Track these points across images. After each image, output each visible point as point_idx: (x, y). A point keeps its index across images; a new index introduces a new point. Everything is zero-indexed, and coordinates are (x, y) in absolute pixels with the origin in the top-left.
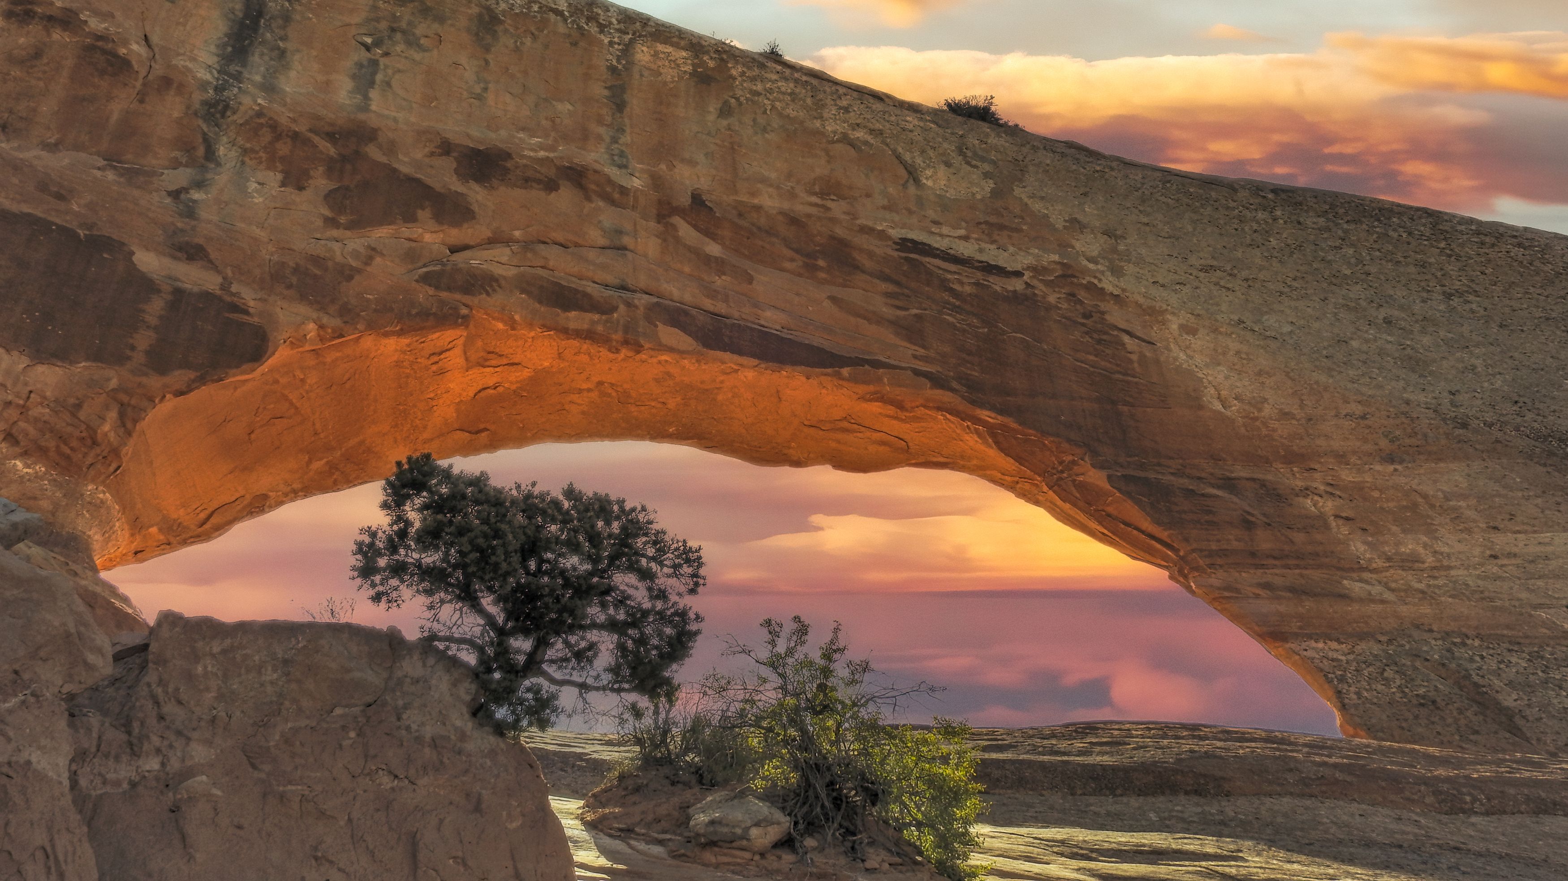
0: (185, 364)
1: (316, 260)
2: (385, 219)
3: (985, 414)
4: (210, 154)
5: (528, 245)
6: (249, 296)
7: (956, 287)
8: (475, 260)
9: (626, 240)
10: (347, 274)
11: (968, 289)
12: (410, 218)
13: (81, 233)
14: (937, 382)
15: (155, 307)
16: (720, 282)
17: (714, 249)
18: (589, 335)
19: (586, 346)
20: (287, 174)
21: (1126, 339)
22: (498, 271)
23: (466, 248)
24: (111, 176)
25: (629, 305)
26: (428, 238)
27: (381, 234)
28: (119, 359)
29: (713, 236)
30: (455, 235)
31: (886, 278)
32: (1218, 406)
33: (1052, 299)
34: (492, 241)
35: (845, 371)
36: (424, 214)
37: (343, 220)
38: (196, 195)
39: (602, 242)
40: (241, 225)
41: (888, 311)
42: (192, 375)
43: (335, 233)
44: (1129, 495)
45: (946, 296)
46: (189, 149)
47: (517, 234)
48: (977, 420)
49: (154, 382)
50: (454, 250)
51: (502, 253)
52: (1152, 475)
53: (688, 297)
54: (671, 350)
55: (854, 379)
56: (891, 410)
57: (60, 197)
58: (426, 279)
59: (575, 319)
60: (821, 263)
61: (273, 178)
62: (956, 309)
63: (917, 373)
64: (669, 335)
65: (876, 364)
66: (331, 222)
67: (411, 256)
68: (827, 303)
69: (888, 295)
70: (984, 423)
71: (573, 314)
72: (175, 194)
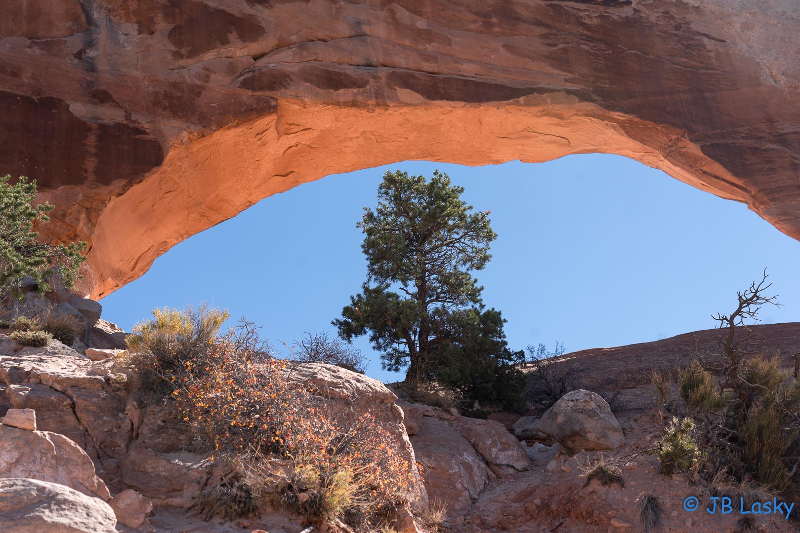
0: (119, 176)
1: (175, 85)
2: (209, 47)
3: (617, 115)
4: (90, 21)
5: (303, 45)
6: (144, 122)
7: (588, 21)
8: (271, 63)
9: (365, 28)
10: (197, 91)
11: (595, 22)
12: (225, 42)
13: (35, 98)
14: (584, 97)
15: (92, 140)
16: (430, 48)
17: (421, 24)
18: (354, 104)
19: (353, 110)
20: (139, 23)
21: (706, 41)
22: (288, 69)
23: (262, 55)
24: (37, 51)
25: (375, 78)
26: (239, 53)
27: (209, 56)
28: (80, 181)
29: (419, 13)
30: (255, 48)
31: (539, 24)
32: (771, 82)
33: (653, 19)
34: (279, 47)
35: (522, 99)
36: (233, 36)
37: (184, 51)
38: (91, 53)
39: (348, 33)
40: (124, 70)
41: (544, 50)
42: (123, 182)
43: (182, 62)
44: (715, 158)
45: (581, 30)
46: (76, 19)
47: (294, 38)
48: (612, 119)
49: (104, 190)
50: (256, 58)
51: (286, 55)
52: (730, 141)
53: (412, 65)
54: (407, 105)
55: (527, 104)
56: (555, 120)
57: (15, 75)
58: (245, 84)
59: (344, 94)
60: (494, 20)
61: (131, 28)
62: (589, 39)
63: (569, 92)
64: (404, 94)
65: (542, 91)
66: (177, 55)
67: (231, 69)
68: (503, 51)
69: (542, 36)
70: (617, 121)
71: (342, 91)
72: (79, 55)
